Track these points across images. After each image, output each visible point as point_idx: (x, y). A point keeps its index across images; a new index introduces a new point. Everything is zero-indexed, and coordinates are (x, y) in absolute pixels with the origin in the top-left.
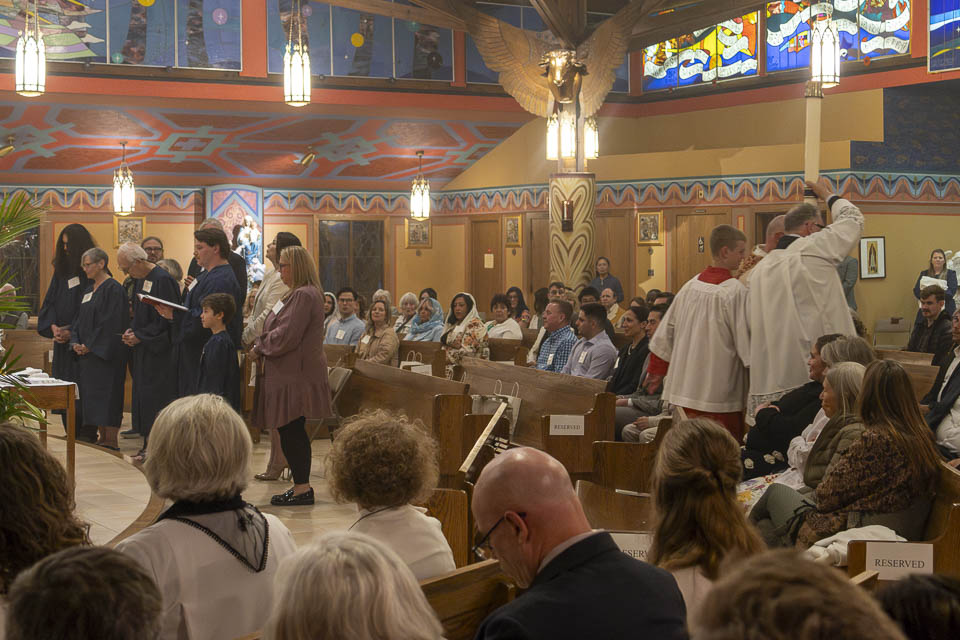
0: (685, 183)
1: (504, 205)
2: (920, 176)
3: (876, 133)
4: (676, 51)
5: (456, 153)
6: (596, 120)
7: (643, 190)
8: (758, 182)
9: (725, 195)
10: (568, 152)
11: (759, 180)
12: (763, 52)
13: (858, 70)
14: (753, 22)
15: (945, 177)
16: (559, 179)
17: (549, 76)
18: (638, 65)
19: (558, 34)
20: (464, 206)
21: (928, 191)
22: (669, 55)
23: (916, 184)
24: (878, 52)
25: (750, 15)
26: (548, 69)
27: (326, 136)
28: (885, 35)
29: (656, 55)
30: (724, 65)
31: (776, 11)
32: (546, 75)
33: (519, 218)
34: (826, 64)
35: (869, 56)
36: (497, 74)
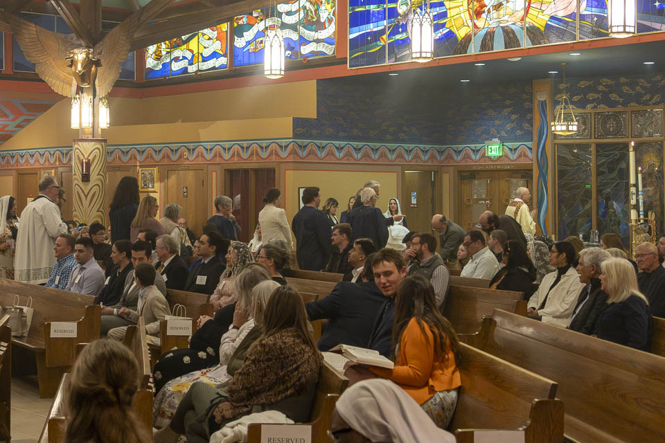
0: (174, 146)
1: (42, 161)
2: (343, 143)
3: (311, 112)
4: (169, 50)
6: (107, 100)
7: (143, 152)
8: (227, 147)
9: (202, 156)
10: (87, 122)
11: (227, 145)
12: (232, 52)
13: (298, 66)
14: (224, 30)
15: (360, 144)
16: (80, 143)
17: (73, 67)
18: (142, 59)
19: (79, 36)
20: (13, 162)
21: (349, 155)
22: (164, 53)
23: (340, 149)
24: (313, 53)
25: (222, 25)
26: (72, 61)
28: (318, 41)
29: (155, 53)
30: (203, 61)
31: (241, 22)
32: (71, 66)
33: (53, 171)
34: (274, 62)
35: (306, 56)
36: (34, 65)
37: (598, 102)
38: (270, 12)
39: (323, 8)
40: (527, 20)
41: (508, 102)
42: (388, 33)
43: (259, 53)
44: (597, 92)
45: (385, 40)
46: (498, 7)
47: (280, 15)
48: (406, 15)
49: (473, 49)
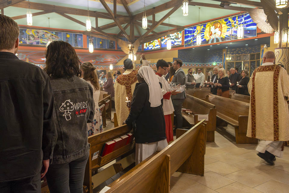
5: (117, 60)
6: (136, 55)
12: (161, 45)
13: (174, 47)
14: (159, 40)
15: (187, 63)
18: (143, 46)
19: (130, 42)
20: (118, 68)
22: (147, 45)
24: (177, 44)
27: (97, 57)
28: (178, 42)
30: (155, 47)
31: (163, 38)
32: (128, 48)
34: (169, 47)
36: (121, 48)
37: (236, 53)
38: (168, 36)
39: (179, 35)
40: (221, 36)
41: (217, 54)
42: (192, 40)
43: (166, 45)
44: (236, 51)
45: (192, 41)
46: (215, 33)
47: (170, 37)
48: (196, 36)
49: (210, 43)
